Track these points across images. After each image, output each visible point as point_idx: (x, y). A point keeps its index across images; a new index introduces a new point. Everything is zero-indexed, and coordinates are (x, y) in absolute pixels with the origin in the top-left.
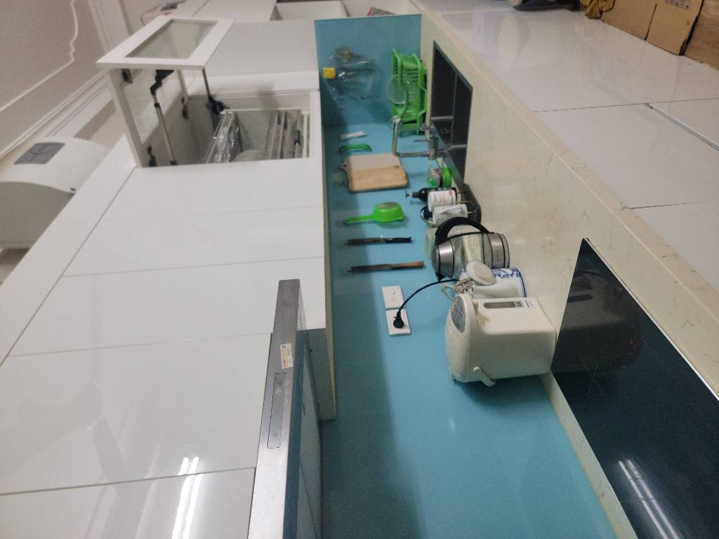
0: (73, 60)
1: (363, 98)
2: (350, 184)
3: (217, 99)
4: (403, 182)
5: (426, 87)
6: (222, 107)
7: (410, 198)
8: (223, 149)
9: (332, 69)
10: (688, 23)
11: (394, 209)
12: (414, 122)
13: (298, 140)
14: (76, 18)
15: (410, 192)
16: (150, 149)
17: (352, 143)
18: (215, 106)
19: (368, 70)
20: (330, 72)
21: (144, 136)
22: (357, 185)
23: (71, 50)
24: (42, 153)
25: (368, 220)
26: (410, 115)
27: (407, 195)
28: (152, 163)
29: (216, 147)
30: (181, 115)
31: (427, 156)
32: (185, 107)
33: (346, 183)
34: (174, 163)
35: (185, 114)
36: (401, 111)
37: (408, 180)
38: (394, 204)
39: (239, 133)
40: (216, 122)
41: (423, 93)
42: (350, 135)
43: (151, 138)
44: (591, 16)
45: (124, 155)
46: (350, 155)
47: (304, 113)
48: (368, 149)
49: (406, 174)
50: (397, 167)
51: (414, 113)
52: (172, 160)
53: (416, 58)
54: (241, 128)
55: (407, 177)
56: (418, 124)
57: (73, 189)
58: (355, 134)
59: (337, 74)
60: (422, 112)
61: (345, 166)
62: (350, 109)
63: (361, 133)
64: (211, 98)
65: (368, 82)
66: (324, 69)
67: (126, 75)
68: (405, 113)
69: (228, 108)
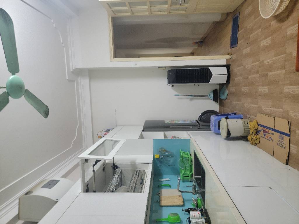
0: (72, 147)
1: (169, 166)
2: (160, 202)
3: (116, 165)
4: (182, 204)
5: (192, 164)
6: (117, 167)
7: (184, 211)
8: (114, 184)
9: (158, 155)
10: (286, 153)
11: (176, 217)
12: (188, 177)
13: (142, 183)
14: (77, 133)
15: (184, 208)
16: (88, 185)
17: (164, 183)
18: (115, 167)
19: (171, 156)
20: (157, 156)
21: (87, 180)
22: (163, 203)
23: (72, 143)
24: (51, 184)
25: (166, 221)
26: (186, 174)
27: (183, 210)
28: (87, 191)
29: (112, 184)
30: (102, 170)
31: (192, 193)
32: (104, 167)
33: (159, 201)
34: (95, 192)
35: (104, 170)
36: (183, 171)
37: (184, 203)
38: (176, 214)
39: (121, 178)
40: (114, 173)
41: (191, 166)
42: (163, 180)
43: (89, 181)
44: (252, 144)
45: (78, 186)
46: (162, 189)
47: (146, 171)
48: (170, 186)
49: (183, 199)
50: (180, 196)
51: (188, 173)
52: (94, 190)
53: (188, 153)
54: (122, 176)
55: (184, 201)
56: (189, 178)
57: (57, 200)
58: (165, 179)
59: (160, 157)
60: (191, 173)
61: (160, 193)
62: (164, 169)
63: (167, 179)
64: (114, 164)
65: (171, 161)
66: (155, 155)
67: (86, 161)
68: (184, 173)
69: (119, 168)
